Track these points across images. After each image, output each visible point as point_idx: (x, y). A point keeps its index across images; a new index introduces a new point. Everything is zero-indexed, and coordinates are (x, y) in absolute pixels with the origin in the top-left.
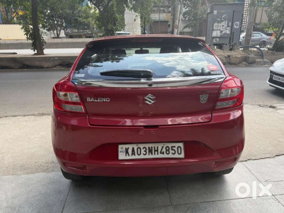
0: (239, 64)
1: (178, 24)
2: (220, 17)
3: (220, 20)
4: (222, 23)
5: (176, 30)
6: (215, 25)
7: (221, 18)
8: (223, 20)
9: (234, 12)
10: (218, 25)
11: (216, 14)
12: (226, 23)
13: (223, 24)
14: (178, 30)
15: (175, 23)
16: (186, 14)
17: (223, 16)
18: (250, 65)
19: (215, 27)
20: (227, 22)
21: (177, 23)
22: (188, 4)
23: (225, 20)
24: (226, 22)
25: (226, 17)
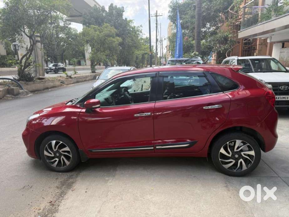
0: (3, 97)
18: (16, 97)
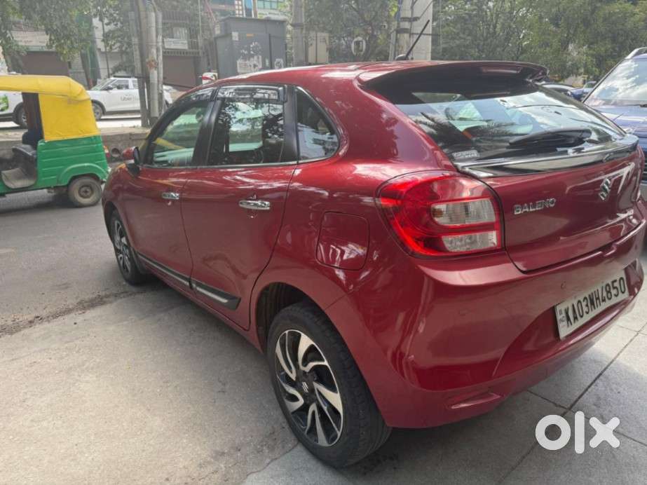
1: (157, 59)
2: (246, 46)
3: (246, 52)
4: (252, 59)
5: (156, 72)
6: (240, 64)
7: (248, 49)
8: (252, 52)
9: (270, 37)
10: (246, 65)
11: (237, 39)
12: (260, 60)
13: (255, 62)
14: (158, 73)
15: (150, 56)
16: (113, 38)
17: (251, 46)
19: (240, 67)
20: (260, 57)
21: (155, 57)
22: (111, 15)
23: (256, 53)
24: (258, 58)
25: (257, 46)
